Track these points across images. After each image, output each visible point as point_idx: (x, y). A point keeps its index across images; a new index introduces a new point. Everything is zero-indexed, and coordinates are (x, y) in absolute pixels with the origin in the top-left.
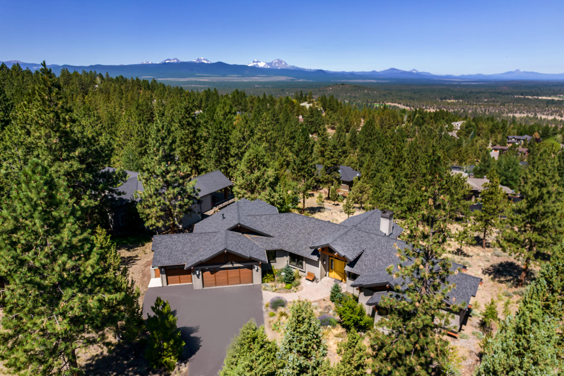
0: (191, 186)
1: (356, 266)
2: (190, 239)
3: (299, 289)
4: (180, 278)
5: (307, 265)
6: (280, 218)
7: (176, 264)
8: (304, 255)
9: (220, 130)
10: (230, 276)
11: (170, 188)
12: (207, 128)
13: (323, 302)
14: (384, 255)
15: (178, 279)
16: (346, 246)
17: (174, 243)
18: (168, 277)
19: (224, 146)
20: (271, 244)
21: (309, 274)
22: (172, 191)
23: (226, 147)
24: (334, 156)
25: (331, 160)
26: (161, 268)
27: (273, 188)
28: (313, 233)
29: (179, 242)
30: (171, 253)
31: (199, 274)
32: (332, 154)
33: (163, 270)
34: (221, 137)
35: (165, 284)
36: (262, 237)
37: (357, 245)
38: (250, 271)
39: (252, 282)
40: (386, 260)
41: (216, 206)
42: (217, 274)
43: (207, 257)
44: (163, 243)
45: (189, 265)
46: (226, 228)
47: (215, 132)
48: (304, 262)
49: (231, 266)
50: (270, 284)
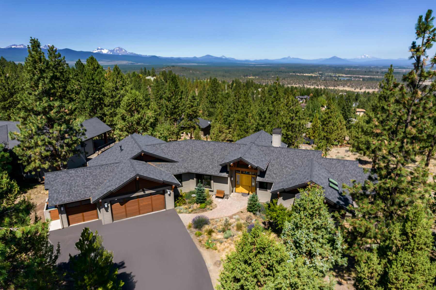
0: (79, 123)
1: (266, 176)
2: (90, 172)
3: (214, 207)
4: (83, 216)
5: (214, 183)
6: (179, 145)
7: (79, 199)
8: (213, 174)
9: (92, 82)
10: (141, 204)
11: (56, 125)
12: (78, 80)
13: (241, 214)
14: (289, 163)
15: (82, 217)
16: (255, 159)
17: (72, 178)
18: (70, 217)
19: (97, 97)
20: (177, 169)
21: (218, 192)
22: (58, 128)
23: (99, 97)
24: (194, 105)
25: (191, 109)
26: (59, 207)
27: (153, 128)
28: (215, 154)
29: (78, 176)
30: (71, 189)
31: (108, 207)
32: (192, 103)
33: (62, 209)
34: (94, 88)
35: (66, 225)
36: (166, 163)
37: (262, 157)
38: (162, 196)
39: (165, 208)
40: (292, 167)
41: (99, 150)
42: (127, 204)
43: (117, 186)
44: (59, 180)
45: (97, 198)
46: (128, 158)
47: (87, 83)
48: (212, 182)
49: (142, 193)
50: (183, 207)
